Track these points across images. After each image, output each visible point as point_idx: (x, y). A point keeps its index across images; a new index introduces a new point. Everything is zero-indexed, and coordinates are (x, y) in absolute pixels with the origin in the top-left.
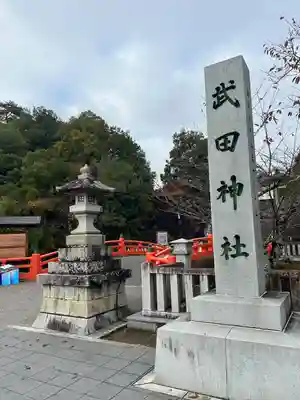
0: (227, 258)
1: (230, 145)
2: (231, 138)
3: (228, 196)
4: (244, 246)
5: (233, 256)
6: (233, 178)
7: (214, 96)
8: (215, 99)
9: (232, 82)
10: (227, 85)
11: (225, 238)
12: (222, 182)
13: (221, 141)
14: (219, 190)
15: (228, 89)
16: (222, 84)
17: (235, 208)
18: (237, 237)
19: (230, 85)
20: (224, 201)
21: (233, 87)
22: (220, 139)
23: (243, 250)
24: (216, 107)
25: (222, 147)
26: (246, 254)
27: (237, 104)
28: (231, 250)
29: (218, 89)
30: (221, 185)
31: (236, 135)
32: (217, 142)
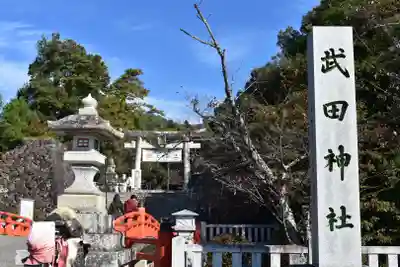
0: (332, 230)
1: (339, 113)
2: (339, 106)
3: (335, 165)
4: (349, 217)
5: (339, 227)
6: (341, 148)
7: (323, 59)
8: (324, 63)
9: (343, 51)
10: (337, 52)
11: (331, 210)
12: (330, 151)
13: (330, 108)
14: (326, 158)
15: (338, 56)
16: (332, 50)
17: (342, 179)
18: (343, 208)
19: (340, 52)
20: (331, 170)
21: (344, 56)
22: (328, 105)
23: (348, 221)
24: (324, 70)
25: (330, 114)
26: (351, 226)
27: (346, 74)
28: (336, 221)
29: (327, 53)
30: (327, 154)
31: (345, 105)
32: (325, 109)
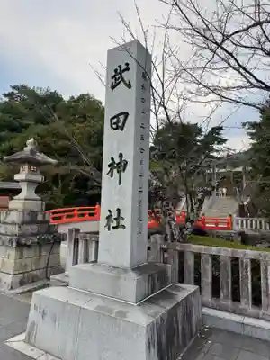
0: (109, 229)
1: (120, 124)
2: (122, 118)
3: (115, 171)
4: (123, 219)
5: (114, 228)
6: (121, 155)
7: (113, 77)
8: (113, 80)
9: (127, 64)
11: (110, 211)
12: (112, 159)
13: (115, 121)
14: (109, 166)
15: (124, 71)
16: (120, 67)
17: (120, 184)
18: (118, 210)
19: (125, 67)
20: (112, 176)
21: (128, 69)
22: (113, 118)
23: (122, 222)
24: (113, 87)
25: (114, 126)
26: (124, 227)
27: (129, 86)
28: (113, 222)
29: (116, 71)
30: (111, 162)
31: (126, 115)
32: (111, 121)
